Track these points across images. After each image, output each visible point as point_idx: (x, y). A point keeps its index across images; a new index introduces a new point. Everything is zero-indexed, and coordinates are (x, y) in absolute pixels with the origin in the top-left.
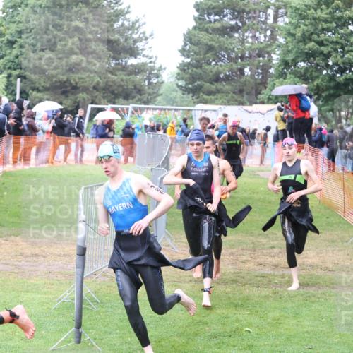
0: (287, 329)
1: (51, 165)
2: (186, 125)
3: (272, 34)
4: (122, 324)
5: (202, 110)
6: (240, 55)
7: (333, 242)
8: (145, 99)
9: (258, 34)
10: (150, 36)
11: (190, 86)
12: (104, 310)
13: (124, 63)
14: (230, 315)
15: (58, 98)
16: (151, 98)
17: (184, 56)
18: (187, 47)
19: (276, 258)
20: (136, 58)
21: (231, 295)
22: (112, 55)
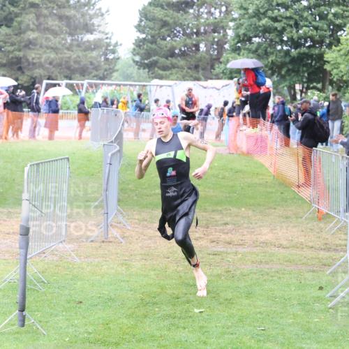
0: (239, 309)
1: (5, 140)
2: (141, 101)
3: (227, 10)
4: (68, 305)
5: (157, 86)
6: (195, 30)
7: (287, 218)
8: (101, 75)
9: (213, 10)
10: (106, 12)
11: (146, 61)
12: (50, 290)
13: (80, 39)
14: (181, 295)
15: (15, 74)
16: (107, 74)
17: (140, 31)
18: (143, 23)
19: (230, 235)
20: (92, 34)
21: (182, 274)
22: (68, 30)
